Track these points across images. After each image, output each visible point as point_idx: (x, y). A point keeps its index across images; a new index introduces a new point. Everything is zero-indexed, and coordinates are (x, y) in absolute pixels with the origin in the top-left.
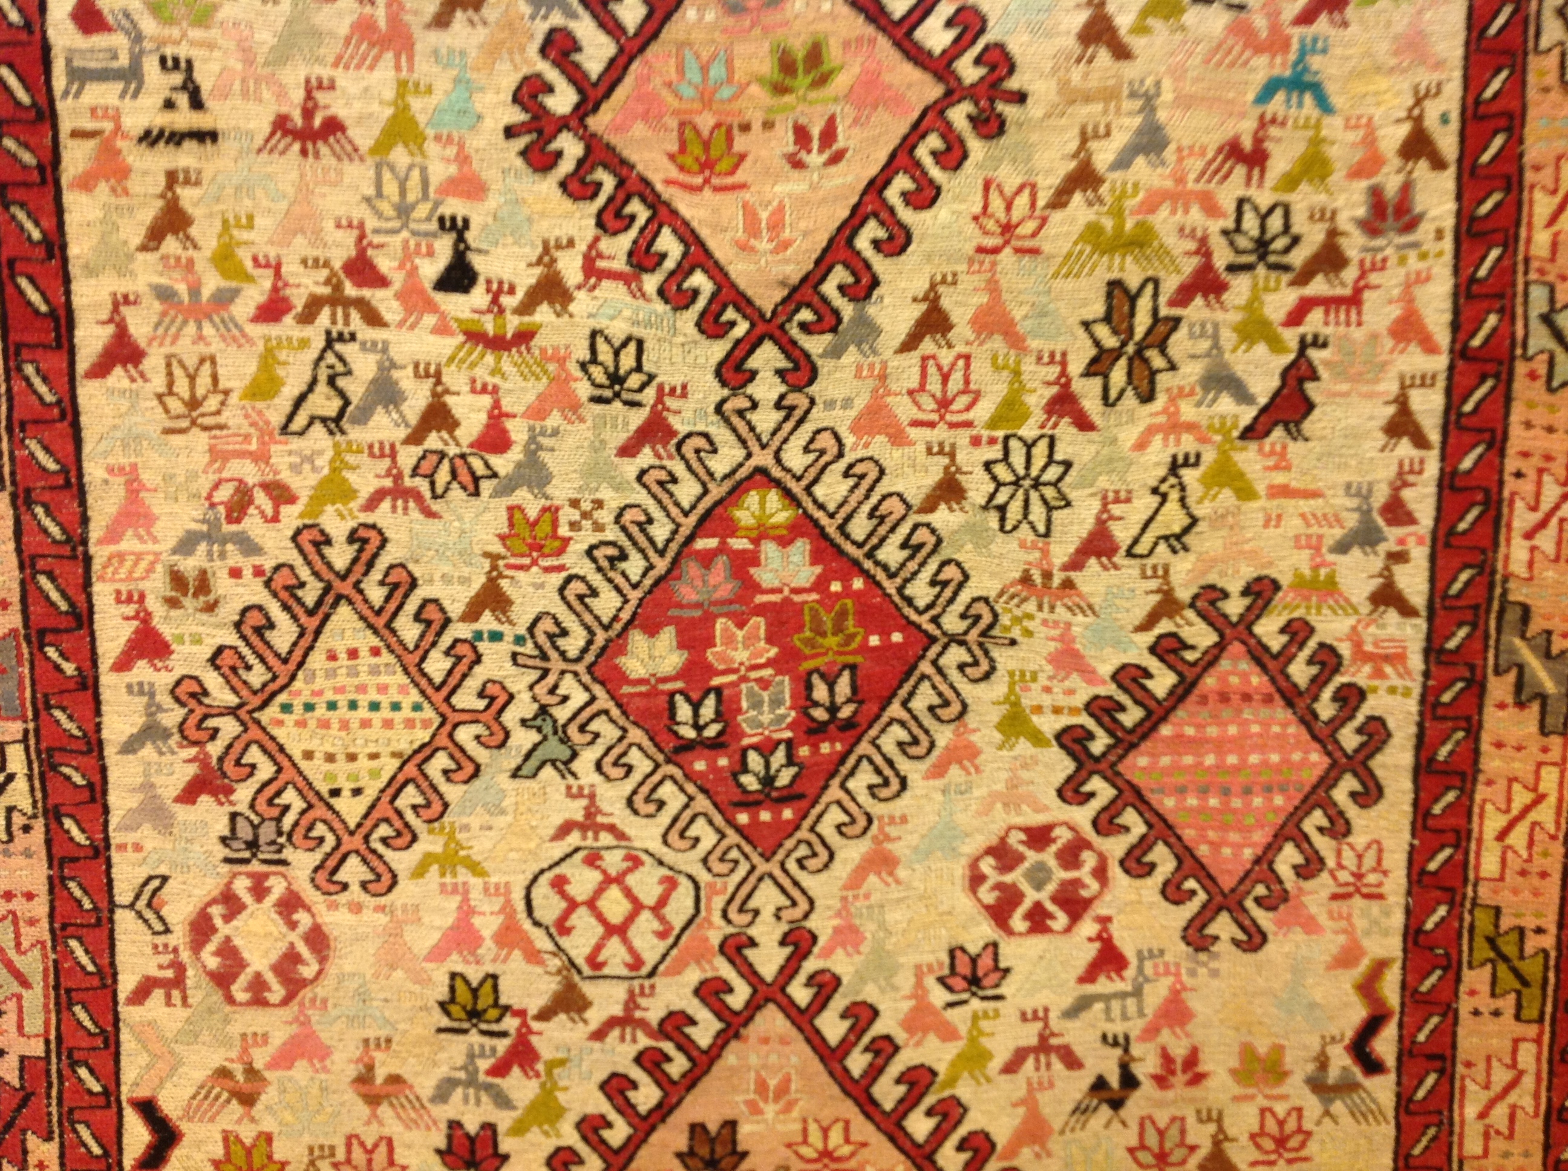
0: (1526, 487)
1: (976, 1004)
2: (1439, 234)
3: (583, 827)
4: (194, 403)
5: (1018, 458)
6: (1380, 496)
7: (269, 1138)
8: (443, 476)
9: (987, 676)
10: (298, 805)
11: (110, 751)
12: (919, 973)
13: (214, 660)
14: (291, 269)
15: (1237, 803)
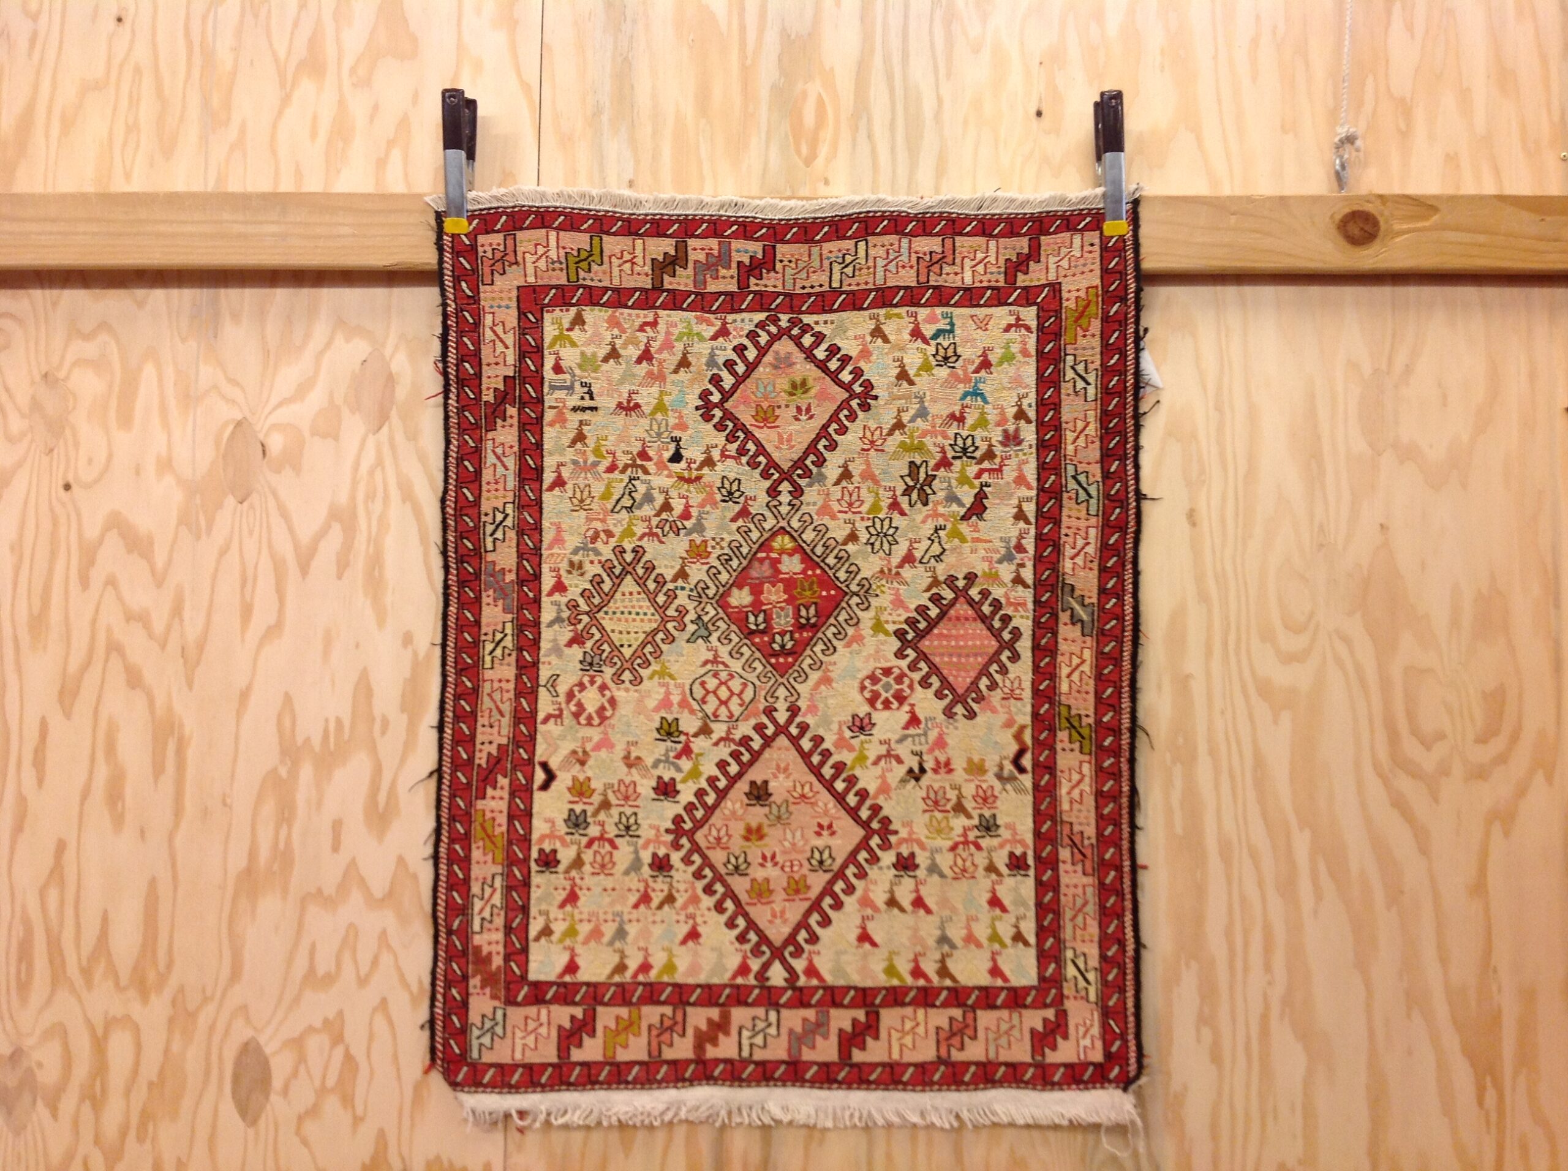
0: (1070, 540)
1: (862, 737)
2: (1031, 446)
3: (712, 662)
4: (582, 501)
5: (878, 525)
6: (1013, 542)
7: (589, 779)
8: (667, 528)
9: (867, 609)
10: (608, 649)
11: (543, 626)
12: (840, 724)
13: (582, 594)
14: (619, 454)
15: (963, 660)
